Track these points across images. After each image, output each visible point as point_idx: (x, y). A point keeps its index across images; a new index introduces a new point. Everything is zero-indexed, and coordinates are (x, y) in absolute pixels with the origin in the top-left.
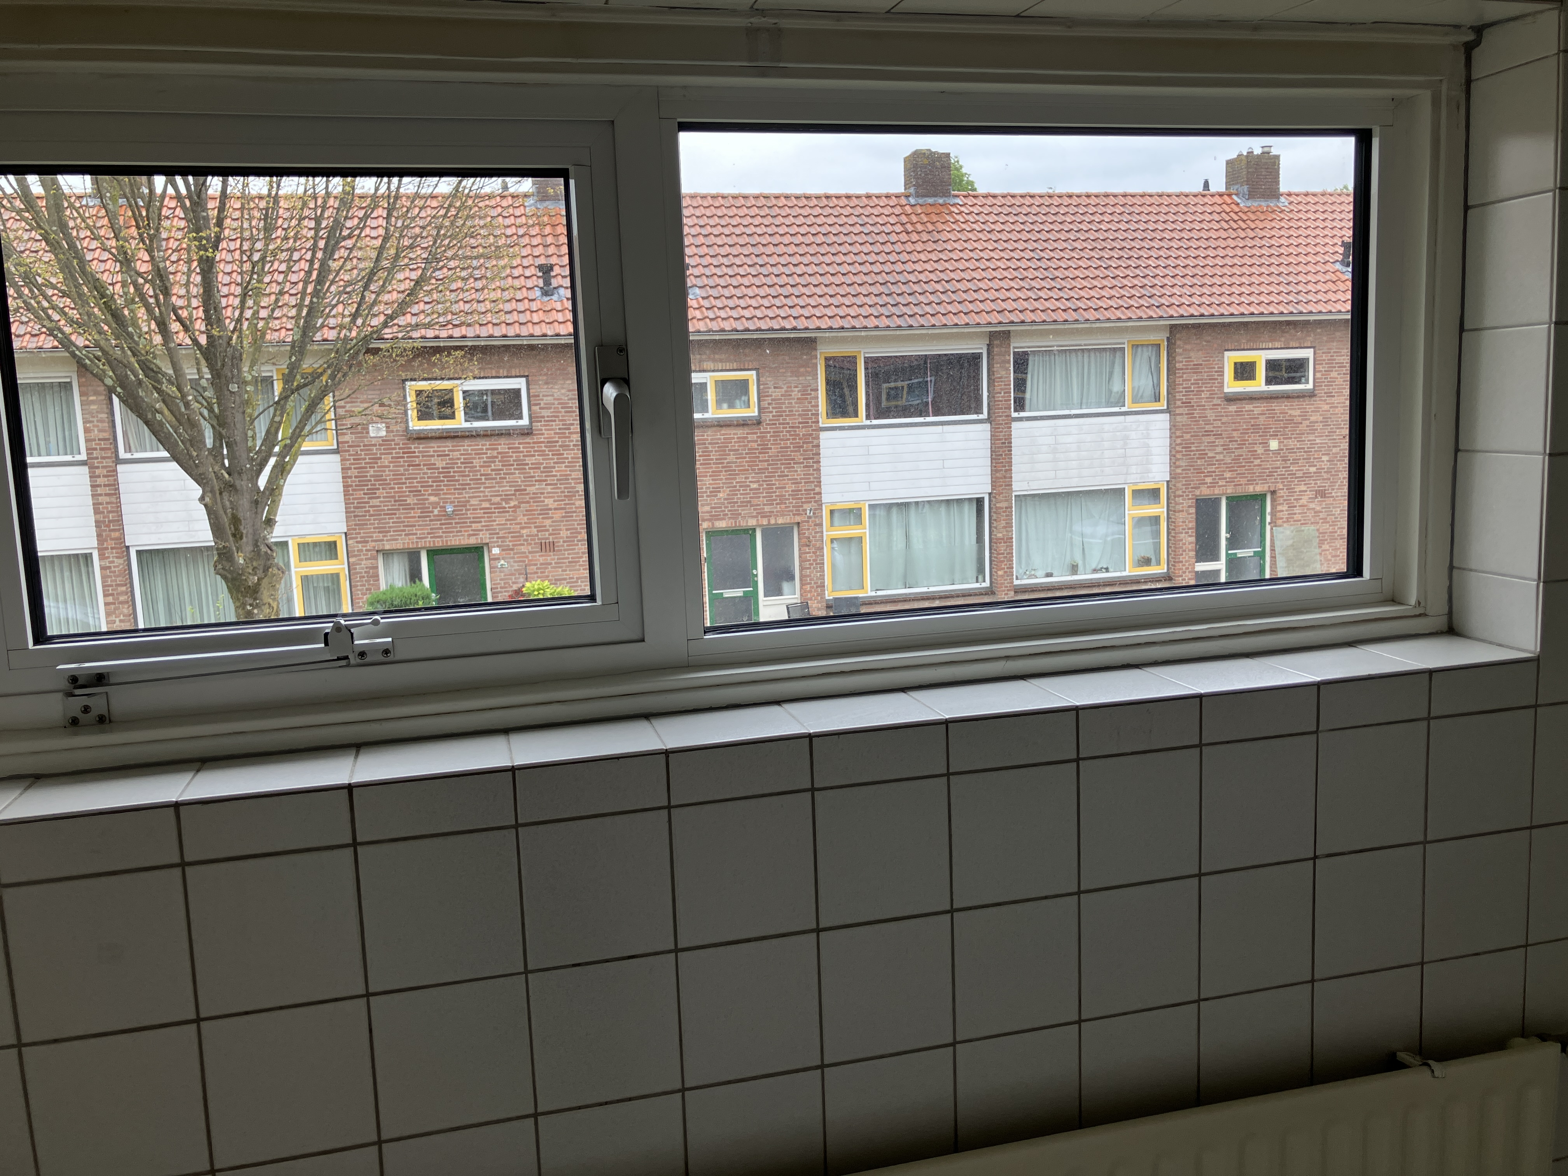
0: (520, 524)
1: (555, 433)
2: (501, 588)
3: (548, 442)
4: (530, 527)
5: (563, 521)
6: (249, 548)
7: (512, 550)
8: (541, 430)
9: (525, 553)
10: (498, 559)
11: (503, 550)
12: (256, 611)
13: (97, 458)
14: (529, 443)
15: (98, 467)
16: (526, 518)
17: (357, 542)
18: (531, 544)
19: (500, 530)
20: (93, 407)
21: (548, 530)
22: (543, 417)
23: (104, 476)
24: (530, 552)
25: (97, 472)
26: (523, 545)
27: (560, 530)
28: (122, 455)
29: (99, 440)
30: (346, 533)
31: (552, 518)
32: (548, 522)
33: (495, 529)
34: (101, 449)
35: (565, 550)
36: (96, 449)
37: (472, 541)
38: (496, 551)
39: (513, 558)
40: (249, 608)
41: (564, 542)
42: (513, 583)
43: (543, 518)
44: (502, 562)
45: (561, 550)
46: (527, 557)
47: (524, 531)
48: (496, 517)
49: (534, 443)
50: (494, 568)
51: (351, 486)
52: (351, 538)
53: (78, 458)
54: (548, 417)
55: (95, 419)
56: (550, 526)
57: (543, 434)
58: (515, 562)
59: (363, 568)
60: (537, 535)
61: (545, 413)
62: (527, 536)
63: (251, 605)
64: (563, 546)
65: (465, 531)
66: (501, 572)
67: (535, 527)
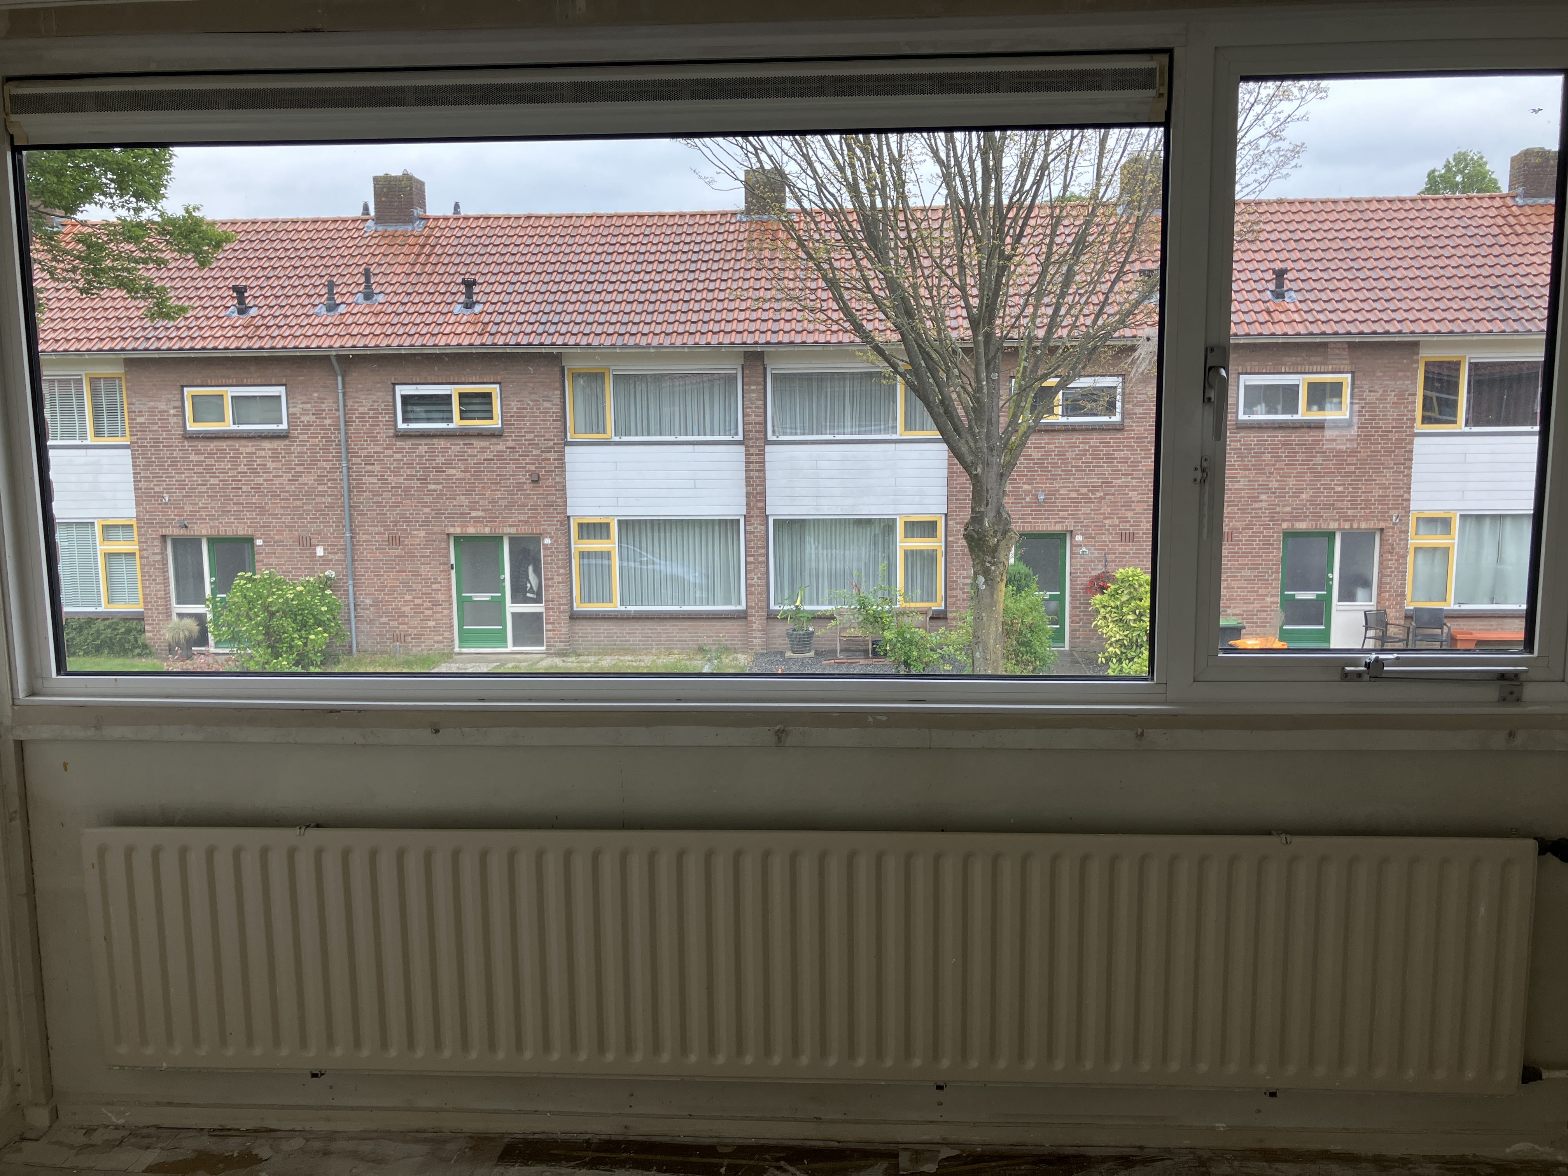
0: (1104, 514)
1: (1145, 430)
2: (1081, 573)
3: (1137, 438)
4: (1113, 518)
5: (1143, 514)
6: (993, 514)
7: (1094, 538)
8: (1132, 426)
9: (1105, 542)
10: (1081, 546)
11: (1086, 538)
12: (993, 568)
13: (752, 439)
14: (1120, 438)
15: (752, 447)
16: (1109, 509)
17: (956, 523)
18: (1112, 534)
19: (1085, 519)
20: (754, 395)
21: (1129, 522)
22: (1136, 414)
23: (757, 455)
24: (1110, 542)
25: (752, 450)
26: (1105, 534)
27: (1141, 522)
28: (770, 437)
29: (756, 423)
30: (946, 515)
31: (1134, 510)
32: (1130, 514)
33: (1080, 518)
34: (756, 431)
35: (1144, 541)
36: (751, 431)
37: (1058, 528)
38: (1079, 538)
39: (1094, 546)
40: (988, 564)
41: (1143, 533)
42: (1093, 569)
43: (1126, 510)
44: (1084, 549)
45: (1139, 541)
46: (1107, 546)
47: (1107, 522)
48: (1082, 507)
49: (1124, 438)
50: (1075, 554)
51: (956, 472)
52: (951, 519)
53: (736, 438)
54: (1140, 414)
55: (753, 406)
56: (1132, 518)
57: (1133, 430)
58: (1095, 549)
59: (958, 547)
60: (1118, 526)
61: (1138, 410)
62: (1109, 526)
63: (989, 562)
64: (1142, 537)
65: (1053, 518)
66: (1081, 558)
67: (1118, 518)
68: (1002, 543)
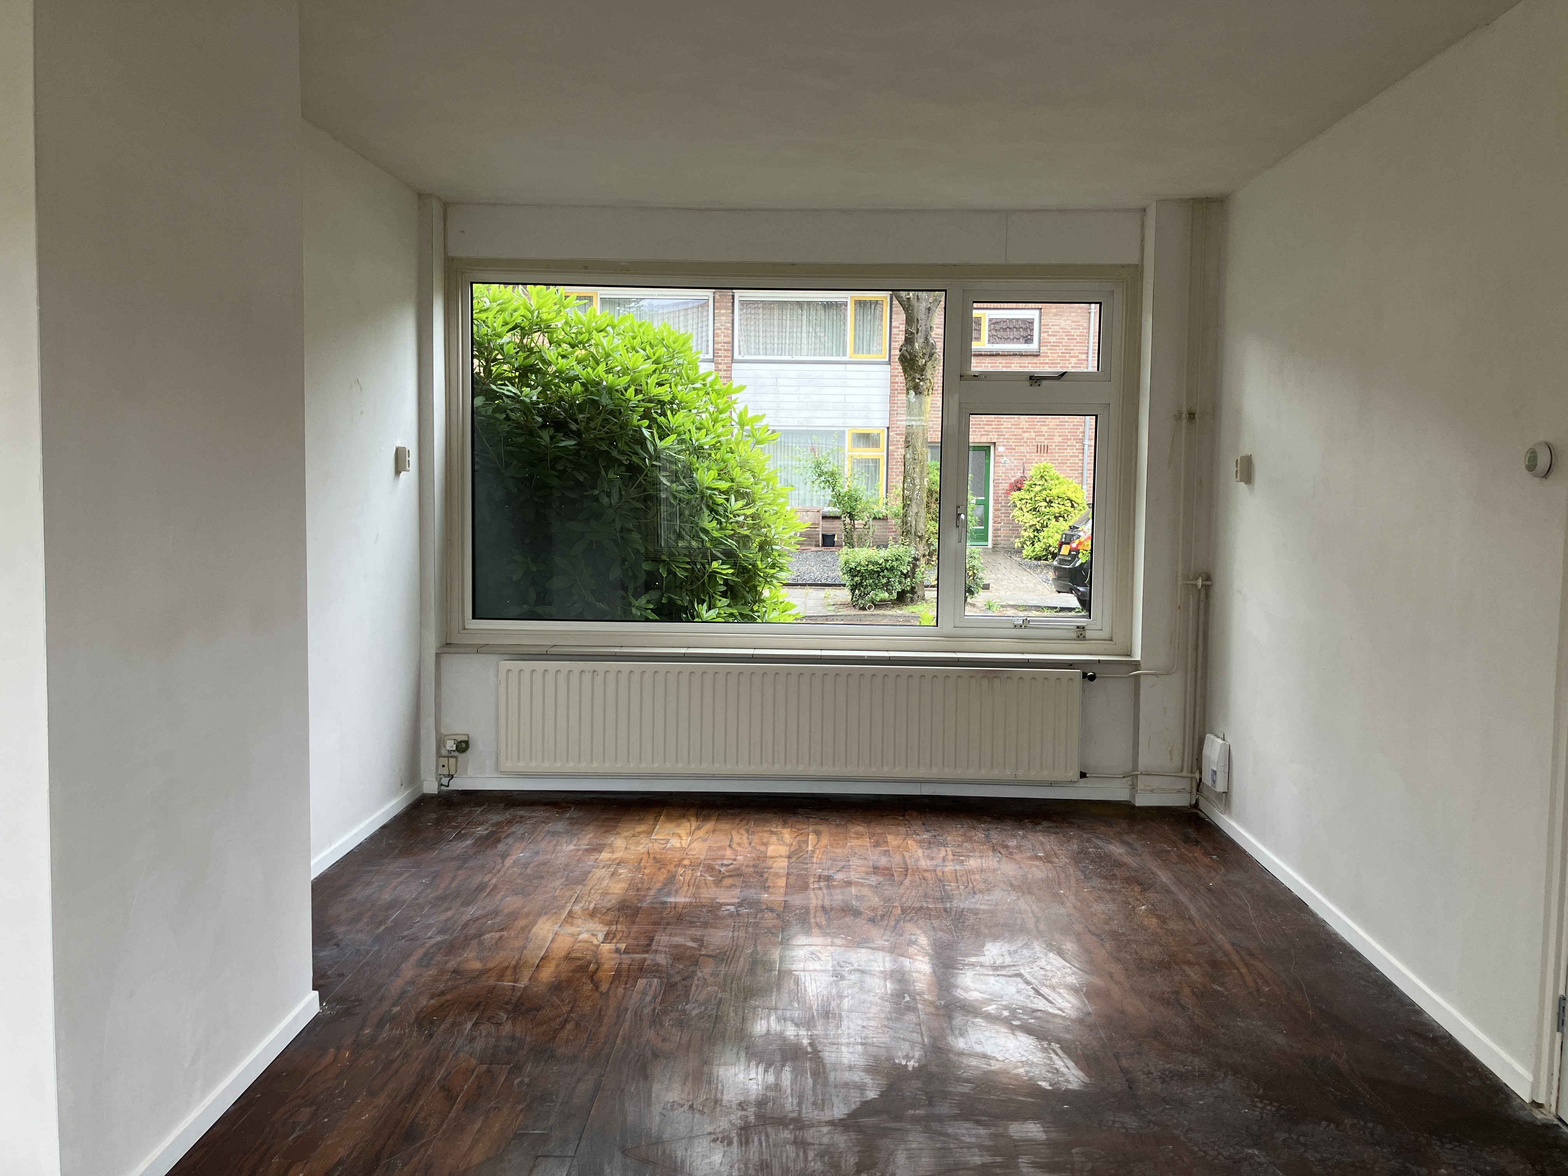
0: (1023, 428)
1: (1058, 356)
2: (1002, 479)
3: (1051, 363)
4: (1030, 432)
5: (1057, 429)
6: (922, 340)
7: (1014, 449)
8: (1047, 353)
9: (1024, 452)
10: (1002, 456)
11: (1007, 449)
12: (921, 383)
13: (721, 356)
14: (1036, 363)
15: (721, 363)
16: (1027, 424)
17: (897, 434)
18: (1029, 446)
19: (1006, 432)
20: (724, 318)
21: (1044, 435)
22: (1050, 342)
23: (725, 370)
24: (1027, 453)
25: (720, 367)
26: (1023, 446)
27: (1054, 436)
28: (737, 356)
29: (724, 343)
30: (888, 428)
31: (1048, 425)
32: (1044, 429)
33: (1002, 432)
34: (725, 350)
35: (1056, 453)
36: (720, 350)
37: (984, 439)
38: (1001, 449)
39: (1014, 456)
40: (917, 381)
41: (1056, 446)
42: (1013, 476)
43: (1041, 425)
44: (1005, 458)
45: (1053, 453)
46: (1025, 456)
47: (1026, 435)
48: (1004, 422)
49: (1041, 363)
50: (998, 463)
51: (897, 390)
52: (892, 431)
53: (707, 357)
54: (1054, 342)
55: (723, 328)
56: (1046, 432)
57: (1048, 357)
58: (1015, 459)
59: (898, 455)
60: (1035, 439)
61: (1053, 339)
62: (1027, 439)
63: (919, 379)
64: (1055, 449)
65: (979, 431)
66: (1003, 467)
67: (1034, 432)
68: (929, 364)
